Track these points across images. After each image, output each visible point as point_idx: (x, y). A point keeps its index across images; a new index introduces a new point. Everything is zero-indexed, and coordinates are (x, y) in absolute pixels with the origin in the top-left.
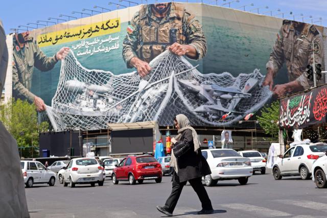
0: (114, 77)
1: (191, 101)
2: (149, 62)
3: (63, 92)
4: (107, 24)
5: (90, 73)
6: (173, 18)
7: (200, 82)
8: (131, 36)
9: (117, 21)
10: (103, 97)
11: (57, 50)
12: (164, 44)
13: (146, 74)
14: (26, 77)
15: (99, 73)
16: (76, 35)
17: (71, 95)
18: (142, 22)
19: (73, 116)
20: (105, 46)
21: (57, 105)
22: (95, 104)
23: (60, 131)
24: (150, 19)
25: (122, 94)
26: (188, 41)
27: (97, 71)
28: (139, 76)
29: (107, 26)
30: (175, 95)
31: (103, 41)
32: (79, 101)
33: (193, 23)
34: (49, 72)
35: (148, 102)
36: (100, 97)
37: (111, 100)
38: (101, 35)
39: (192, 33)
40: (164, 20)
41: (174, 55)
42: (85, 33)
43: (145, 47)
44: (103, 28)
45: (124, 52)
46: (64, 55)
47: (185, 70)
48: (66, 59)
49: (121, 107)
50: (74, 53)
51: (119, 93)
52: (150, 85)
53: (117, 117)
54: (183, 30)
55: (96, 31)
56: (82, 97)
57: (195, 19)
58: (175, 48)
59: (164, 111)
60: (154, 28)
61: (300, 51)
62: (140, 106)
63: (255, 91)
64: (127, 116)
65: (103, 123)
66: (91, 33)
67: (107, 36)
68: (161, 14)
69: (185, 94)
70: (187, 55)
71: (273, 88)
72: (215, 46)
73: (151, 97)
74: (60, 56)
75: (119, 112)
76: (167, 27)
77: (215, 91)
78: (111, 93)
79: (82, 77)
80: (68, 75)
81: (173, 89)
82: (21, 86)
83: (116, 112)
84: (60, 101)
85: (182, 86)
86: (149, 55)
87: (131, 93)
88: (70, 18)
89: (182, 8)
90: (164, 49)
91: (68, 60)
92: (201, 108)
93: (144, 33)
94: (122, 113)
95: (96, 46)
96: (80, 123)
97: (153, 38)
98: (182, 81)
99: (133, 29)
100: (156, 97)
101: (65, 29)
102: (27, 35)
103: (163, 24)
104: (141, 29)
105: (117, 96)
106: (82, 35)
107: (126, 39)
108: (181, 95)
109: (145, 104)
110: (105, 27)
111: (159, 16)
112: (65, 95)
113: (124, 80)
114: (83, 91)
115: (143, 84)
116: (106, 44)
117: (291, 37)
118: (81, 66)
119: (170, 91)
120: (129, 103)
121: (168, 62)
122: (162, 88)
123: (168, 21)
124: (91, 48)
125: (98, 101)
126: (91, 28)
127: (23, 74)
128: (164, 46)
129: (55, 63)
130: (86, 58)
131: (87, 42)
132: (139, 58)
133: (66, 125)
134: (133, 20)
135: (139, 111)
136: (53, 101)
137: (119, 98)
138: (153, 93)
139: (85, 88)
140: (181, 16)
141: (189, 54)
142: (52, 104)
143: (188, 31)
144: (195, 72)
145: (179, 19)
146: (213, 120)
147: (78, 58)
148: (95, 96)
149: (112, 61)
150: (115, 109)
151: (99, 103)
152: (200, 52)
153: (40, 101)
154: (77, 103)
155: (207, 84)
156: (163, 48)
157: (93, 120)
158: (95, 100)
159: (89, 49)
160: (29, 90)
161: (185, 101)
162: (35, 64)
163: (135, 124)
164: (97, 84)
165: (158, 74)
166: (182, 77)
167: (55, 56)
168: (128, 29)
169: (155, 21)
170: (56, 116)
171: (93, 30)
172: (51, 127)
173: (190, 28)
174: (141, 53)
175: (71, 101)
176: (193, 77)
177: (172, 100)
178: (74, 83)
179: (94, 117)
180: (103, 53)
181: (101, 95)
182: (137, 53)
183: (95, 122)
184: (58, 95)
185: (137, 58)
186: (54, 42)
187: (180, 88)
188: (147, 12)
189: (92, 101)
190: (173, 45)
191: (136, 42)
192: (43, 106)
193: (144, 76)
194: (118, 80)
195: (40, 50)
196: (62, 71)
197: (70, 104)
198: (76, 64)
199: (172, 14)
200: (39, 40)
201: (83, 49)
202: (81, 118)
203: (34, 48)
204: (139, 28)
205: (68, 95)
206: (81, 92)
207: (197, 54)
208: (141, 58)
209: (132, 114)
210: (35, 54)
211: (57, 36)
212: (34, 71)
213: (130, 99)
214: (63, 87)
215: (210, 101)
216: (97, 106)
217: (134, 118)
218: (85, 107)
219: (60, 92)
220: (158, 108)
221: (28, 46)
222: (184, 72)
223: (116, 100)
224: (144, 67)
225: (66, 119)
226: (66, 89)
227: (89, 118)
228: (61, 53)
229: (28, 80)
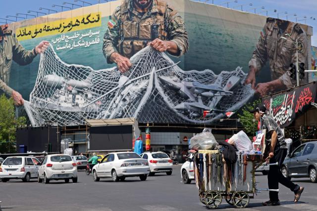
0: (94, 72)
1: (171, 98)
2: (129, 58)
3: (42, 87)
4: (87, 19)
5: (70, 67)
6: (155, 14)
7: (181, 79)
8: (112, 31)
9: (98, 15)
10: (82, 92)
11: (36, 44)
12: (146, 40)
13: (126, 70)
14: (4, 71)
15: (79, 68)
16: (56, 29)
17: (50, 90)
18: (123, 17)
19: (52, 111)
20: (85, 41)
21: (36, 99)
22: (74, 99)
23: (37, 126)
24: (132, 15)
25: (101, 89)
26: (170, 37)
27: (76, 66)
28: (119, 72)
29: (87, 21)
30: (155, 91)
31: (83, 36)
32: (58, 96)
33: (176, 20)
34: (28, 65)
35: (127, 99)
36: (79, 92)
37: (90, 96)
38: (81, 29)
39: (174, 29)
40: (146, 15)
41: (155, 51)
42: (65, 27)
43: (125, 42)
44: (83, 22)
45: (104, 47)
46: (43, 49)
47: (166, 66)
48: (45, 53)
49: (100, 103)
50: (54, 47)
51: (99, 89)
52: (130, 81)
53: (96, 113)
54: (165, 26)
55: (76, 25)
56: (60, 92)
57: (178, 15)
58: (157, 44)
59: (144, 108)
60: (135, 23)
61: (284, 49)
62: (119, 102)
63: (237, 89)
64: (106, 113)
65: (82, 119)
66: (71, 27)
67: (87, 31)
68: (143, 9)
69: (165, 91)
70: (168, 52)
71: (256, 87)
72: (197, 43)
73: (131, 93)
74: (39, 50)
75: (98, 108)
76: (149, 22)
77: (197, 88)
78: (91, 88)
79: (62, 71)
80: (47, 70)
81: (154, 85)
83: (95, 108)
84: (39, 96)
85: (163, 83)
86: (129, 51)
87: (111, 89)
88: (50, 11)
89: (164, 4)
90: (145, 45)
91: (47, 54)
92: (182, 105)
93: (125, 28)
94: (101, 109)
95: (76, 40)
96: (58, 119)
97: (134, 33)
98: (163, 77)
99: (114, 24)
100: (136, 93)
101: (45, 22)
102: (6, 28)
103: (145, 19)
104: (123, 24)
105: (97, 92)
106: (62, 28)
107: (107, 34)
108: (161, 92)
109: (124, 100)
110: (86, 21)
111: (141, 11)
112: (43, 90)
113: (104, 76)
114: (62, 86)
115: (123, 80)
116: (86, 39)
117: (275, 35)
118: (60, 60)
119: (150, 87)
120: (109, 99)
121: (149, 58)
122: (142, 84)
123: (150, 17)
124: (71, 42)
125: (77, 96)
126: (71, 22)
127: (1, 68)
128: (146, 42)
129: (34, 57)
130: (66, 52)
131: (67, 36)
132: (119, 53)
133: (44, 120)
134: (114, 15)
135: (118, 107)
136: (31, 96)
137: (98, 94)
138: (133, 89)
139: (64, 83)
140: (163, 12)
141: (170, 50)
142: (30, 98)
143: (170, 27)
144: (176, 69)
145: (161, 14)
146: (194, 117)
147: (58, 52)
148: (74, 91)
149: (92, 55)
150: (94, 105)
151: (78, 99)
152: (182, 48)
153: (18, 95)
154: (56, 98)
155: (189, 81)
156: (144, 43)
157: (72, 115)
158: (74, 95)
159: (68, 43)
160: (7, 84)
161: (166, 98)
162: (14, 58)
163: (115, 120)
164: (77, 79)
165: (138, 70)
166: (163, 74)
167: (34, 50)
168: (109, 24)
169: (137, 16)
170: (34, 111)
171: (74, 24)
172: (28, 122)
173: (172, 24)
174: (122, 48)
175: (50, 96)
176: (174, 74)
177: (152, 97)
178: (53, 78)
179: (72, 113)
180: (83, 47)
181: (80, 90)
182: (117, 48)
183: (73, 117)
184: (36, 90)
185: (117, 54)
186: (34, 35)
187: (160, 85)
188: (129, 7)
189: (71, 96)
190: (154, 41)
191: (117, 37)
192: (21, 101)
193: (124, 71)
194: (98, 75)
195: (19, 44)
196: (41, 66)
197: (48, 99)
198: (55, 58)
199: (154, 10)
200: (18, 33)
201: (62, 44)
202: (59, 113)
203: (12, 41)
204: (120, 22)
205: (46, 90)
206: (60, 87)
207: (179, 51)
208: (122, 54)
209: (111, 110)
210: (14, 47)
211: (36, 30)
212: (12, 64)
213: (109, 94)
214: (42, 81)
215: (191, 99)
216: (76, 101)
217: (113, 114)
218: (63, 102)
219: (39, 86)
220: (138, 105)
221: (7, 39)
222: (165, 68)
223: (96, 95)
224: (124, 62)
225: (44, 114)
226: (44, 84)
227: (67, 114)
228: (40, 47)
229: (6, 73)
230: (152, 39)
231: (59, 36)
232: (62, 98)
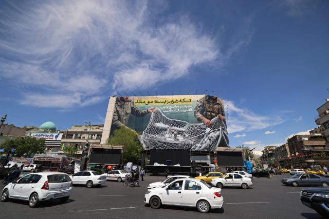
0: (188, 124)
2: (210, 120)
5: (173, 121)
6: (218, 104)
8: (199, 107)
9: (190, 100)
12: (216, 113)
13: (210, 126)
14: (124, 118)
15: (178, 122)
16: (162, 102)
17: (158, 131)
18: (205, 102)
19: (159, 142)
21: (147, 135)
22: (176, 137)
23: (148, 150)
24: (209, 102)
25: (195, 133)
27: (177, 120)
28: (205, 126)
31: (181, 107)
32: (164, 134)
35: (211, 139)
36: (179, 134)
37: (187, 136)
38: (179, 104)
40: (215, 103)
42: (169, 102)
43: (208, 113)
45: (195, 113)
46: (153, 111)
49: (194, 140)
50: (161, 110)
51: (192, 133)
52: (212, 131)
53: (191, 145)
55: (176, 102)
56: (166, 132)
58: (220, 116)
60: (211, 105)
62: (207, 140)
64: (199, 145)
67: (184, 105)
74: (151, 111)
75: (193, 142)
76: (216, 107)
78: (187, 132)
79: (166, 122)
80: (156, 120)
82: (119, 122)
83: (191, 142)
84: (150, 133)
86: (210, 117)
87: (201, 133)
91: (156, 113)
93: (207, 107)
94: (195, 143)
95: (176, 109)
96: (164, 146)
97: (211, 110)
99: (200, 104)
100: (216, 137)
101: (155, 99)
102: (127, 98)
103: (215, 105)
104: (205, 105)
106: (166, 103)
107: (196, 108)
110: (182, 101)
111: (213, 101)
112: (153, 130)
113: (196, 127)
115: (208, 130)
116: (183, 109)
118: (165, 117)
119: (221, 135)
120: (200, 138)
121: (218, 122)
122: (218, 133)
124: (173, 109)
125: (178, 135)
127: (122, 117)
129: (147, 113)
130: (169, 113)
131: (170, 106)
132: (205, 117)
133: (153, 146)
134: (200, 100)
135: (207, 143)
136: (143, 133)
137: (192, 135)
138: (214, 135)
139: (168, 128)
141: (224, 120)
143: (222, 110)
145: (220, 105)
147: (164, 113)
148: (175, 133)
149: (187, 116)
151: (179, 137)
154: (162, 135)
156: (216, 115)
157: (176, 145)
158: (176, 135)
159: (171, 109)
160: (126, 125)
164: (177, 127)
165: (215, 126)
167: (147, 110)
168: (197, 104)
169: (211, 103)
170: (145, 141)
171: (174, 101)
174: (206, 115)
175: (158, 134)
178: (161, 125)
180: (181, 112)
181: (180, 133)
182: (203, 115)
184: (148, 130)
185: (203, 117)
186: (147, 103)
188: (207, 98)
189: (173, 135)
193: (208, 126)
194: (192, 126)
195: (136, 106)
196: (152, 118)
198: (162, 115)
199: (218, 102)
201: (167, 109)
202: (165, 143)
203: (132, 105)
204: (203, 104)
205: (155, 130)
208: (207, 118)
209: (202, 144)
210: (132, 108)
211: (149, 101)
212: (131, 116)
213: (200, 136)
214: (152, 126)
217: (203, 146)
218: (168, 138)
219: (150, 128)
221: (127, 103)
224: (208, 122)
225: (153, 143)
226: (154, 127)
227: (171, 144)
228: (152, 109)
229: (125, 120)
230: (219, 114)
231: (164, 106)
232: (167, 136)
